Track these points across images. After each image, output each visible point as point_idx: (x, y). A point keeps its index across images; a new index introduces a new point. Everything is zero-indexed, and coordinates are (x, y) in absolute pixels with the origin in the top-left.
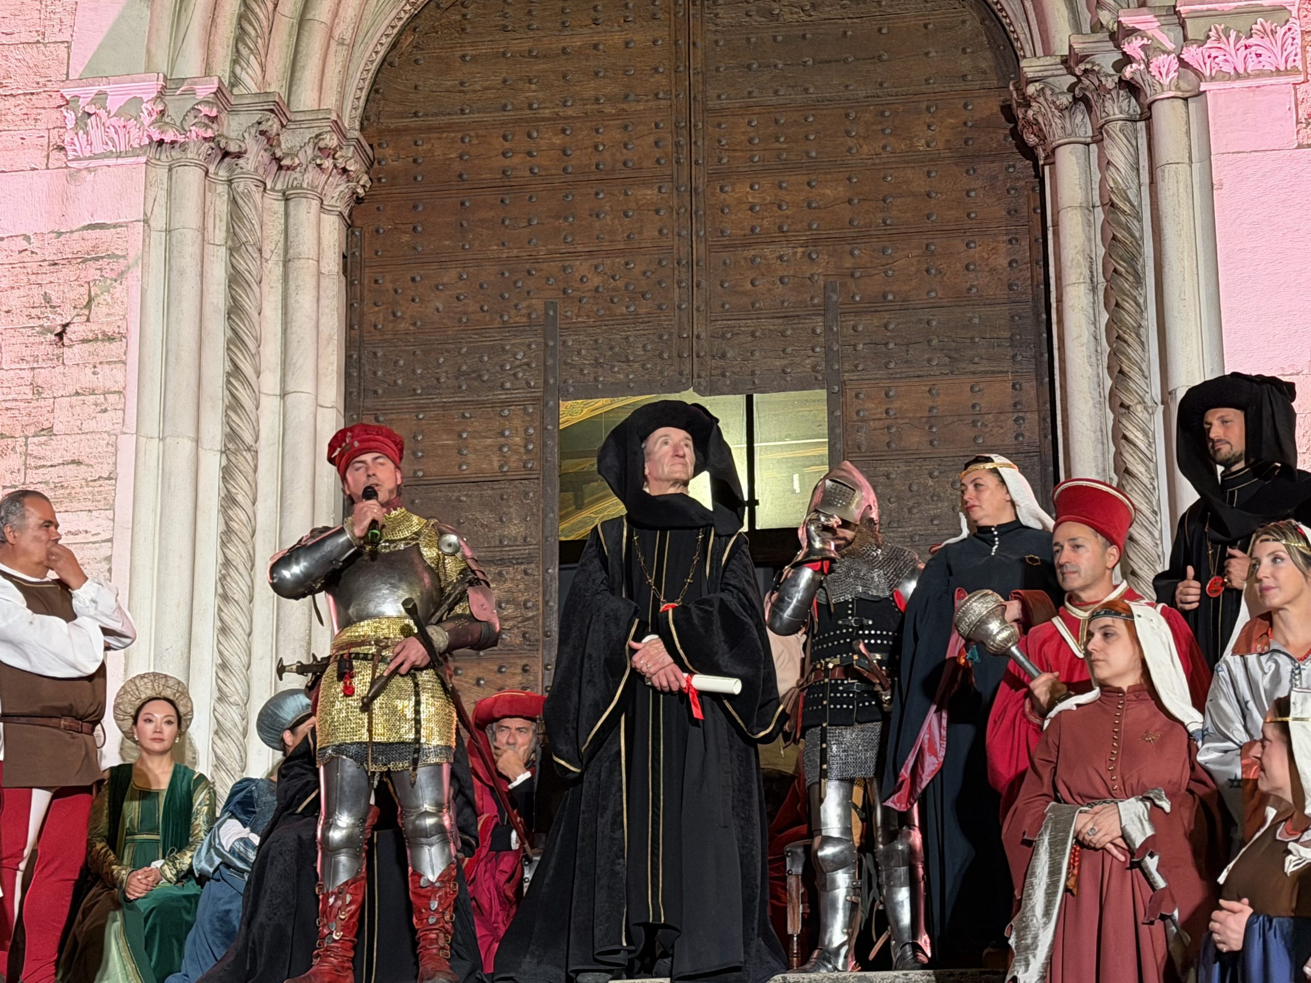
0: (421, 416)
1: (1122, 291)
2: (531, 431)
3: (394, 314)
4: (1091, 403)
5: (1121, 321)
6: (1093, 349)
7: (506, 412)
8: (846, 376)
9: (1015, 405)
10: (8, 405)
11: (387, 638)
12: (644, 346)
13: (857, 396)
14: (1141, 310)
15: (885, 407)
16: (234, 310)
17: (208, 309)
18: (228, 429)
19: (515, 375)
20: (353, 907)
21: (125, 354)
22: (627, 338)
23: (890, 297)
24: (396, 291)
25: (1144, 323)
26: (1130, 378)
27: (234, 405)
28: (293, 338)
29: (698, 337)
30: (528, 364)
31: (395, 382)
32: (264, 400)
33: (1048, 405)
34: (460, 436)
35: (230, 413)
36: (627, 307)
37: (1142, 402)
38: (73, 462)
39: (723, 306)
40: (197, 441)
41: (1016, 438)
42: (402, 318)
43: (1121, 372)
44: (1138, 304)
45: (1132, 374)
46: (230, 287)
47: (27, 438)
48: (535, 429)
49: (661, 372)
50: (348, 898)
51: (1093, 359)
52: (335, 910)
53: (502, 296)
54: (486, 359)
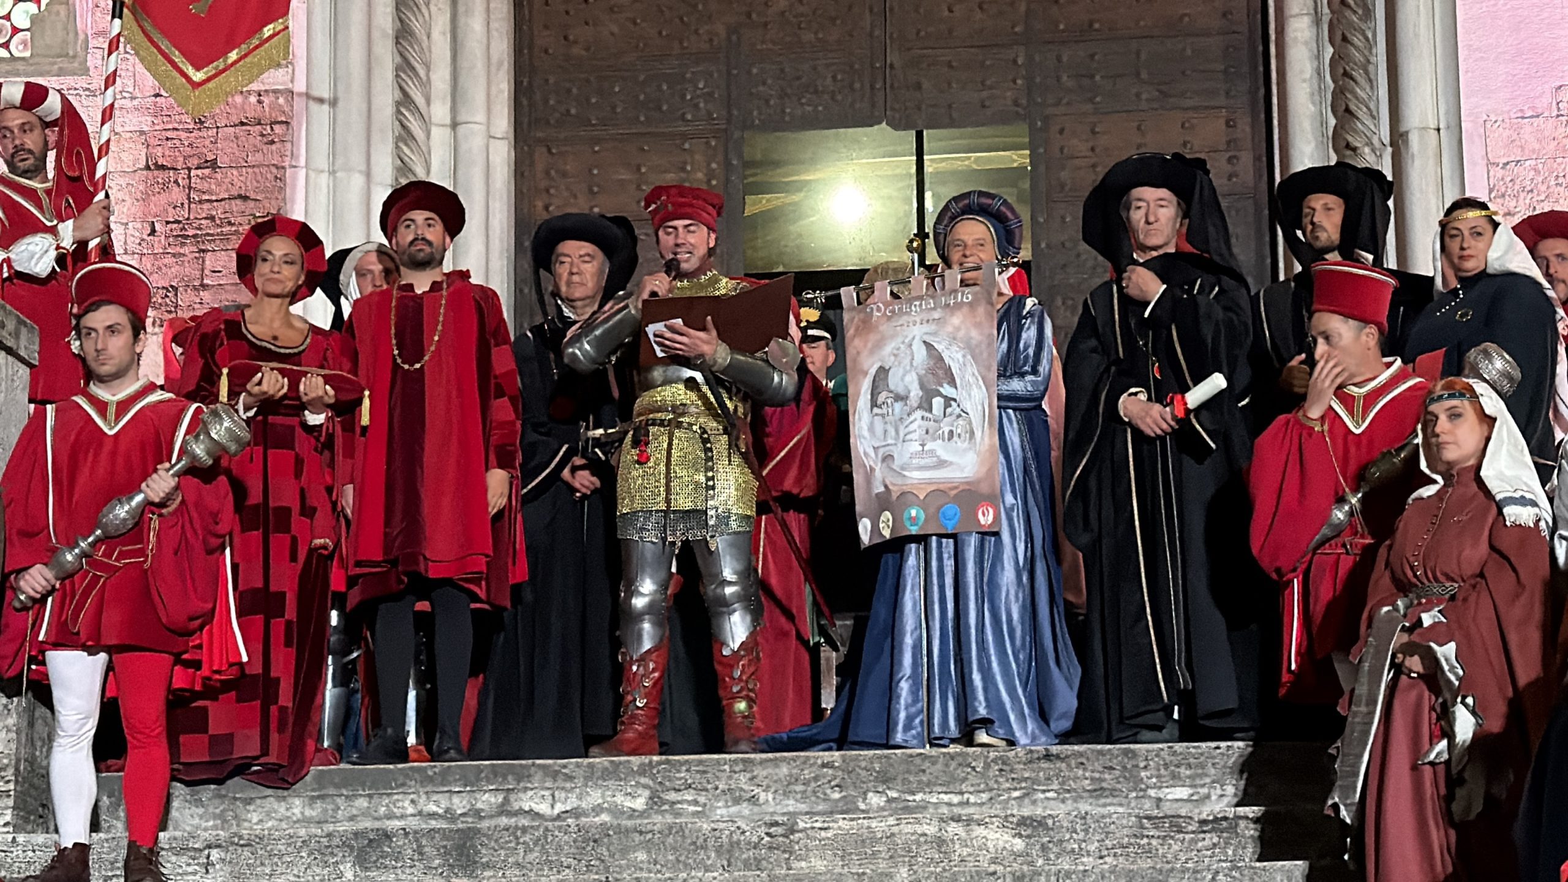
0: (597, 149)
1: (1351, 24)
2: (714, 166)
3: (566, 38)
4: (1313, 145)
5: (1348, 55)
6: (1316, 86)
7: (687, 146)
8: (1050, 111)
9: (1229, 143)
10: (170, 134)
11: (684, 405)
12: (834, 78)
13: (1061, 131)
14: (1370, 45)
15: (1090, 144)
16: (403, 35)
17: (376, 34)
18: (399, 162)
19: (696, 106)
20: (656, 675)
21: (292, 81)
22: (815, 68)
23: (1097, 26)
24: (567, 13)
25: (1373, 59)
26: (1358, 118)
27: (405, 136)
28: (463, 64)
29: (892, 66)
30: (711, 94)
31: (568, 111)
32: (434, 131)
33: (1264, 145)
34: (639, 169)
35: (401, 145)
36: (816, 33)
37: (1370, 143)
38: (240, 197)
39: (918, 33)
40: (368, 175)
41: (1230, 178)
42: (576, 42)
43: (1348, 110)
44: (1367, 39)
45: (1360, 114)
46: (397, 9)
47: (189, 169)
48: (718, 163)
49: (852, 105)
50: (651, 666)
51: (1317, 98)
52: (638, 678)
53: (681, 19)
54: (665, 87)
